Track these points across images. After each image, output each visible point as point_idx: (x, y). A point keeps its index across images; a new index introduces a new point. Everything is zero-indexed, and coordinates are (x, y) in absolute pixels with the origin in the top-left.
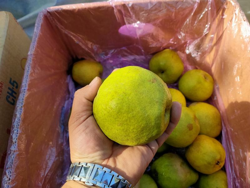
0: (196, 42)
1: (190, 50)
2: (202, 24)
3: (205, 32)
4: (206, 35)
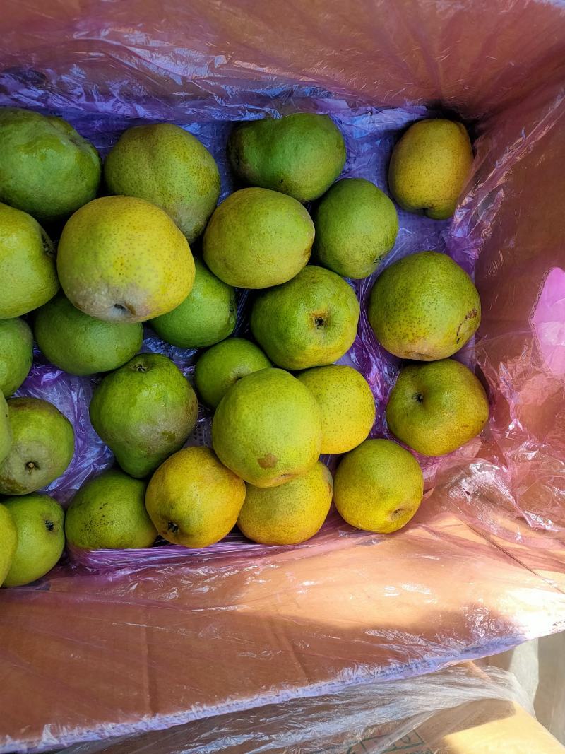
2: (555, 510)
3: (533, 516)
4: (522, 519)
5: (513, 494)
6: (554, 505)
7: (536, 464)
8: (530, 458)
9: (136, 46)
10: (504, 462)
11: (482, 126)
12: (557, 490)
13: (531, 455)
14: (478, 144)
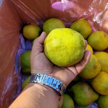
0: (100, 14)
1: (96, 19)
2: (104, 2)
3: (106, 7)
4: (106, 10)
5: (101, 12)
6: (103, 3)
7: (94, 7)
8: (93, 9)
9: (5, 92)
10: (93, 15)
11: (25, 23)
12: (100, 2)
13: (92, 9)
14: (28, 23)
